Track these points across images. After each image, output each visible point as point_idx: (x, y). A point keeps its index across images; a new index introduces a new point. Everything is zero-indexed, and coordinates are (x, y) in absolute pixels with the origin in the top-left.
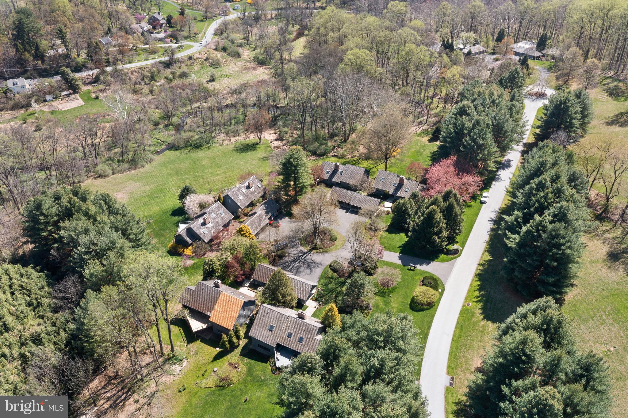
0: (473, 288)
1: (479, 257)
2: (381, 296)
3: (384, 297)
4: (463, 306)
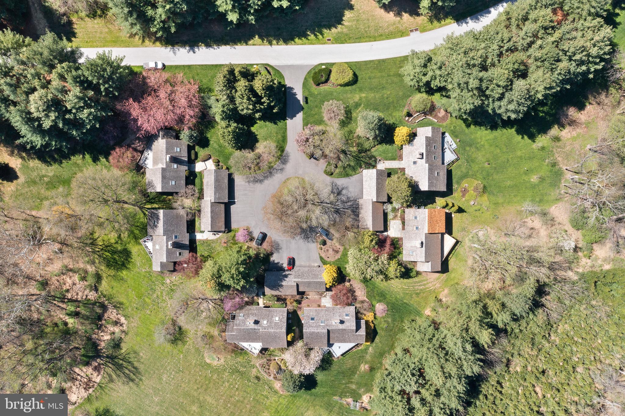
0: (307, 41)
1: (262, 47)
2: (351, 113)
3: (351, 110)
4: (333, 43)
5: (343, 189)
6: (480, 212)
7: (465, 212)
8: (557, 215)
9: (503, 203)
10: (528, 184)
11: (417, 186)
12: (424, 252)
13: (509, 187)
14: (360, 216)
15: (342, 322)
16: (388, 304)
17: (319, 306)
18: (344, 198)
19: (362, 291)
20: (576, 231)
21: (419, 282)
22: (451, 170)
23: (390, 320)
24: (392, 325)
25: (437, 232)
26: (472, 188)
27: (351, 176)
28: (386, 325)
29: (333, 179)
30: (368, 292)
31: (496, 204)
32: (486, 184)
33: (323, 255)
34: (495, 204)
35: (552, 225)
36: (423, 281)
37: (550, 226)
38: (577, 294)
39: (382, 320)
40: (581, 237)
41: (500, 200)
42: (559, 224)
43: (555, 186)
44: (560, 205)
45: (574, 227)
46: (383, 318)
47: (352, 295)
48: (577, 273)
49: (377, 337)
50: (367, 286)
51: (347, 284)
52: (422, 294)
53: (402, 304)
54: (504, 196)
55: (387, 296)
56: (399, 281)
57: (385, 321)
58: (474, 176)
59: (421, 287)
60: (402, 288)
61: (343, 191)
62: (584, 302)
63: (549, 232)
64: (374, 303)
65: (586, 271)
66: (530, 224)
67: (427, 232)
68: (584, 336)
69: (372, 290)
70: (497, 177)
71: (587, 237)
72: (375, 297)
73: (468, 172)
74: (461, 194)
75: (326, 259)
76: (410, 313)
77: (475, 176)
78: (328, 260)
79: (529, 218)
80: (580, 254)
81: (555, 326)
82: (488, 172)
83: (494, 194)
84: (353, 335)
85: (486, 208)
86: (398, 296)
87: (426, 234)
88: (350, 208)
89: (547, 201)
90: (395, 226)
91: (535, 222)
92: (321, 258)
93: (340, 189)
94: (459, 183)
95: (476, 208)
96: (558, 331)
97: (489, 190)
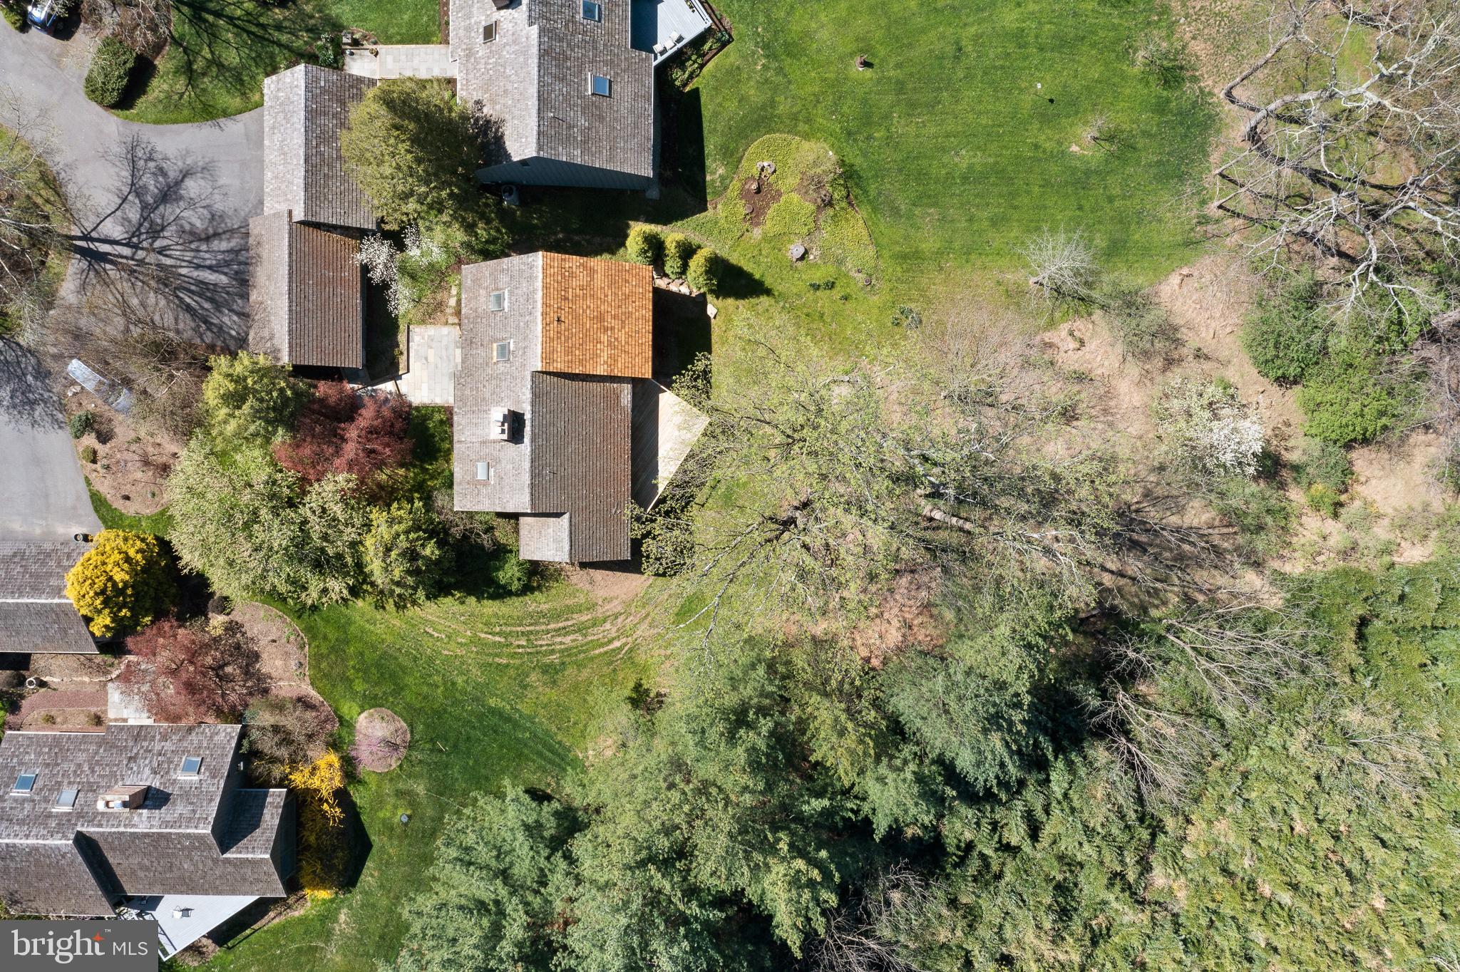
5: (186, 174)
6: (837, 294)
7: (768, 292)
8: (1190, 315)
9: (940, 253)
10: (1054, 169)
11: (499, 140)
12: (527, 465)
13: (965, 179)
14: (254, 296)
15: (150, 799)
16: (411, 713)
17: (98, 720)
18: (196, 219)
19: (287, 654)
20: (1275, 390)
21: (556, 616)
22: (696, 92)
23: (420, 789)
24: (430, 812)
25: (601, 371)
26: (793, 181)
27: (226, 114)
28: (401, 815)
29: (136, 127)
30: (317, 658)
31: (910, 258)
32: (858, 162)
33: (105, 487)
34: (904, 257)
35: (1170, 362)
36: (571, 610)
37: (1158, 362)
38: (1278, 675)
39: (388, 788)
40: (1298, 417)
41: (929, 242)
42: (1199, 355)
43: (1181, 178)
44: (1205, 266)
45: (1264, 366)
46: (391, 777)
47: (247, 673)
48: (1280, 579)
49: (369, 864)
50: (311, 631)
51: (217, 621)
52: (570, 671)
53: (481, 717)
54: (943, 219)
55: (409, 680)
56: (457, 608)
57: (400, 794)
58: (800, 124)
59: (568, 640)
60: (475, 641)
61: (189, 183)
62: (1308, 712)
63: (1157, 391)
64: (348, 708)
65: (1319, 572)
66: (1070, 358)
67: (539, 367)
68: (1305, 877)
69: (333, 649)
70: (912, 130)
71: (1324, 416)
72: (348, 682)
73: (773, 103)
74: (742, 209)
75: (118, 504)
76: (520, 755)
77: (808, 121)
78: (129, 509)
79: (1064, 328)
80: (1296, 495)
81: (1170, 823)
82: (865, 102)
83: (895, 212)
84: (215, 861)
85: (861, 277)
86: (460, 680)
87: (535, 374)
88: (228, 264)
89: (1146, 251)
90: (431, 353)
91: (1091, 346)
92: (98, 502)
93: (173, 175)
94: (732, 157)
95: (818, 276)
96: (1187, 851)
97: (873, 189)
